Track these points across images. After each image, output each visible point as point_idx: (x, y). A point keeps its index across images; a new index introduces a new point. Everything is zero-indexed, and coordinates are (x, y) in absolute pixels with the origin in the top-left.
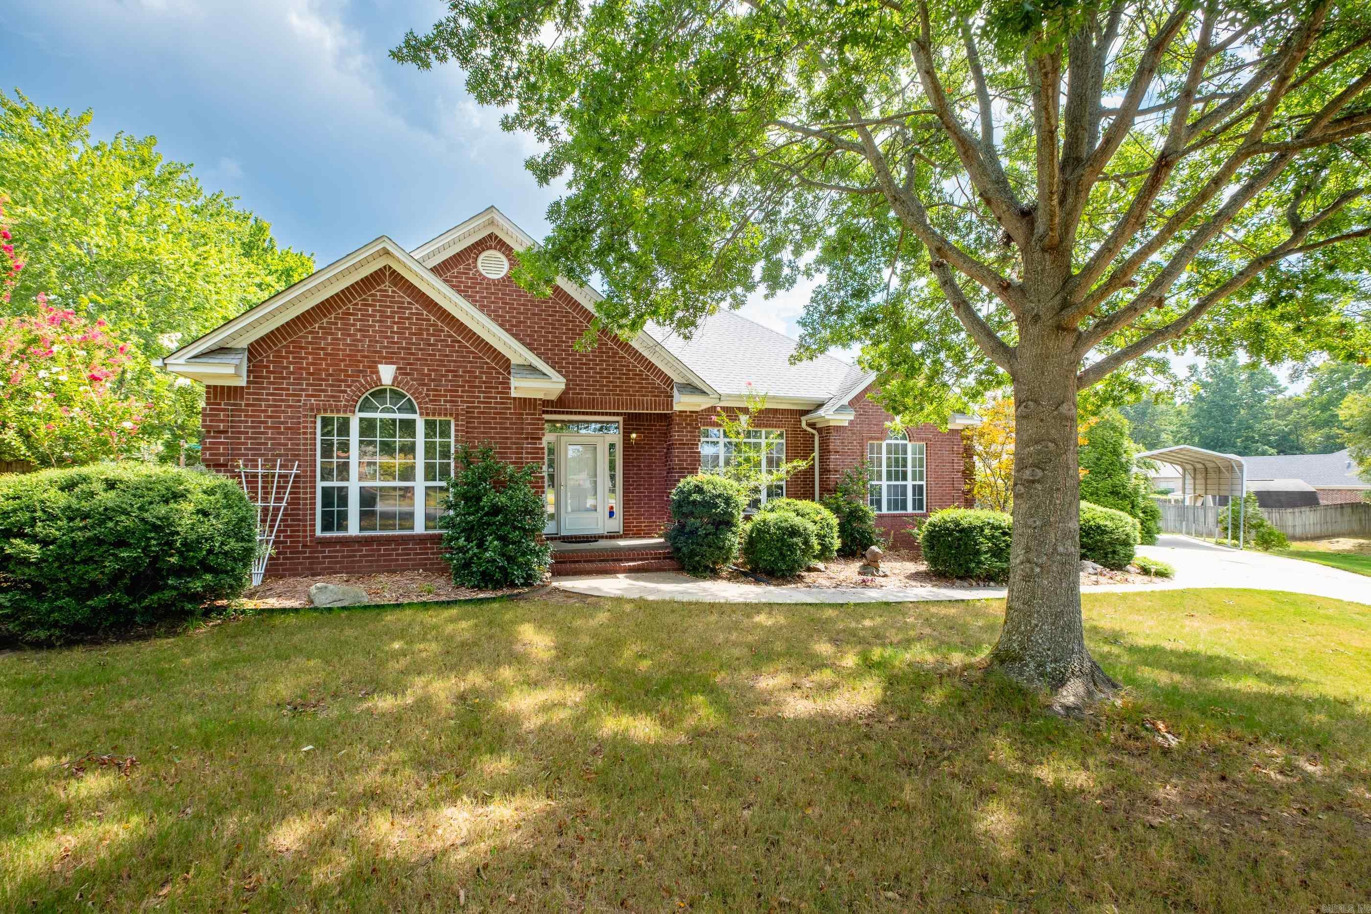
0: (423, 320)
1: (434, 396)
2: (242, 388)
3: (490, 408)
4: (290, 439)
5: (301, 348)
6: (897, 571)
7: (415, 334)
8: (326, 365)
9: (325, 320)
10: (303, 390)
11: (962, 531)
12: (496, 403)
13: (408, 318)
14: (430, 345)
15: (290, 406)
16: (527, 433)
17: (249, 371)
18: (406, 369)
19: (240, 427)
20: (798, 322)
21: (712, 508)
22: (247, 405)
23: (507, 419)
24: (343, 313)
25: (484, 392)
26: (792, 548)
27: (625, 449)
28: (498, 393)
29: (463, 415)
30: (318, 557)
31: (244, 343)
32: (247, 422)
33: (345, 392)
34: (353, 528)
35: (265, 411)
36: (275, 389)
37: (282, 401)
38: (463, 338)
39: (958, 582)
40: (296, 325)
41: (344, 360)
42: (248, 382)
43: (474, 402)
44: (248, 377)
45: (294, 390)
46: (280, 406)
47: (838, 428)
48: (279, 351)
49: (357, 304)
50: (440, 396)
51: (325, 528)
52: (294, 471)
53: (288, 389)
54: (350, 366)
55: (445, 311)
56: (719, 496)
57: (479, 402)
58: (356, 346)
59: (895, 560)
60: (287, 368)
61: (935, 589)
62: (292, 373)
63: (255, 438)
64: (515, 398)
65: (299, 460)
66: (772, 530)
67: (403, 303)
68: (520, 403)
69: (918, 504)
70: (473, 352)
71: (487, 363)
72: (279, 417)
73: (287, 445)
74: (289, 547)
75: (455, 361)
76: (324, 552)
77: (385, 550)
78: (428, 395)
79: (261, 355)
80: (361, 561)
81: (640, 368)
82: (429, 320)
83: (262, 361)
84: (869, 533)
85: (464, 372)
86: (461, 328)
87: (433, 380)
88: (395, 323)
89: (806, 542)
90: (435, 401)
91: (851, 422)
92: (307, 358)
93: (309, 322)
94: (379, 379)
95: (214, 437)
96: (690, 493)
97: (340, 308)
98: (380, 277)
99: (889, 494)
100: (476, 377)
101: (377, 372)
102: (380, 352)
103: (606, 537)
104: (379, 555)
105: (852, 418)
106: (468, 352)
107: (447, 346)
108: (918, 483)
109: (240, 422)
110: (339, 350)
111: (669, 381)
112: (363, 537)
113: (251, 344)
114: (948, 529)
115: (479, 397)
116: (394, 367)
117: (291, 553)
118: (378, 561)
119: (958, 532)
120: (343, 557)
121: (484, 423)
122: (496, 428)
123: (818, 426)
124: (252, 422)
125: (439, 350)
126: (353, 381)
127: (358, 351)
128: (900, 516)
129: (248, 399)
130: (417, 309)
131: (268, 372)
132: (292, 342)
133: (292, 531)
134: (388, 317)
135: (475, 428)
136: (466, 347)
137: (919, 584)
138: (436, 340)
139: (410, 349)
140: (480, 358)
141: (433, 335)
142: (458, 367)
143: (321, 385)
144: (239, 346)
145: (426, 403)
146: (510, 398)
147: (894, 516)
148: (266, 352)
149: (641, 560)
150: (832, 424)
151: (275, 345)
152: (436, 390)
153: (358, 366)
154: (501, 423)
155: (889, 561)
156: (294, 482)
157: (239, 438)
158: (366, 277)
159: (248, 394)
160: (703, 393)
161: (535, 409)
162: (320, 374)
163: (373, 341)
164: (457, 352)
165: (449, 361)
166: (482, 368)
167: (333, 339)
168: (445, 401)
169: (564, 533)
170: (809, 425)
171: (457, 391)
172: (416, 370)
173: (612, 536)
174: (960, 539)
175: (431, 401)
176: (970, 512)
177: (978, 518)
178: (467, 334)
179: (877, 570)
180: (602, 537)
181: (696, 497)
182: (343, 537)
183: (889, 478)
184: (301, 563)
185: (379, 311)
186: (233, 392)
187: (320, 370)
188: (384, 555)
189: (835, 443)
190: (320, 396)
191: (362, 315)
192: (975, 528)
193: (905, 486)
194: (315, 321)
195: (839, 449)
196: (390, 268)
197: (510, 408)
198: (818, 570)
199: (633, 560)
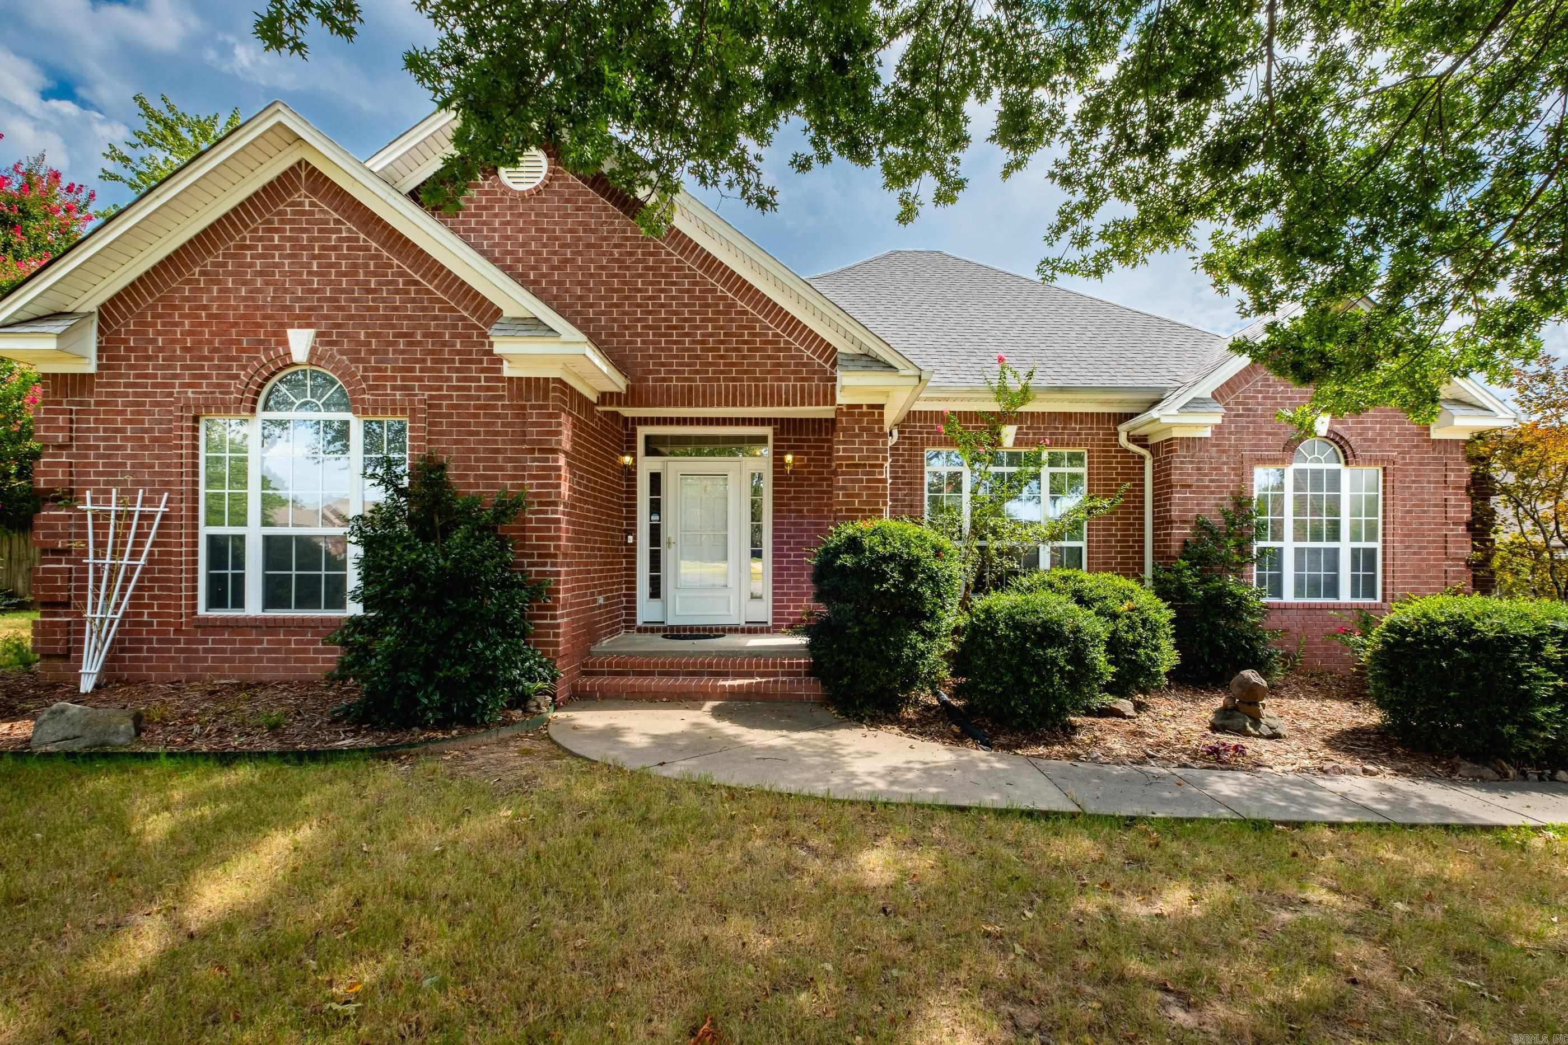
0: (359, 249)
1: (375, 379)
2: (91, 375)
3: (469, 398)
4: (158, 457)
5: (175, 307)
6: (1306, 725)
7: (345, 274)
8: (211, 333)
9: (209, 260)
10: (176, 376)
11: (1482, 645)
12: (479, 388)
13: (335, 248)
14: (369, 291)
15: (157, 404)
16: (532, 442)
17: (100, 350)
18: (330, 334)
19: (88, 439)
20: (1052, 175)
21: (875, 581)
22: (98, 403)
23: (498, 416)
24: (236, 247)
25: (458, 370)
26: (1043, 668)
27: (777, 481)
28: (483, 370)
29: (424, 411)
30: (197, 651)
31: (92, 302)
32: (97, 430)
33: (237, 377)
34: (253, 606)
35: (123, 412)
36: (137, 376)
37: (146, 395)
38: (423, 276)
39: (1466, 767)
40: (167, 271)
41: (235, 325)
42: (99, 367)
43: (440, 388)
44: (99, 358)
45: (164, 377)
46: (143, 404)
47: (1189, 442)
48: (142, 315)
49: (256, 230)
50: (385, 378)
51: (212, 604)
52: (162, 509)
53: (155, 376)
54: (245, 333)
55: (394, 230)
56: (892, 557)
57: (449, 388)
58: (253, 299)
59: (1308, 695)
60: (154, 341)
61: (1403, 784)
62: (161, 349)
63: (109, 456)
64: (511, 379)
65: (170, 491)
66: (1002, 629)
67: (327, 222)
68: (519, 388)
69: (1365, 585)
70: (440, 301)
71: (464, 319)
72: (142, 422)
73: (152, 466)
74: (155, 632)
75: (409, 318)
76: (206, 642)
77: (297, 642)
78: (365, 379)
79: (117, 322)
80: (260, 660)
81: (774, 329)
82: (367, 249)
83: (119, 332)
84: (1249, 640)
85: (424, 336)
86: (419, 257)
87: (374, 352)
88: (314, 257)
89: (1078, 657)
90: (376, 387)
91: (1218, 429)
92: (182, 324)
93: (186, 266)
94: (288, 354)
95: (53, 456)
96: (837, 552)
97: (232, 238)
98: (292, 183)
99: (1299, 566)
100: (444, 344)
101: (285, 343)
102: (290, 308)
103: (743, 631)
104: (288, 651)
105: (1218, 420)
106: (431, 301)
107: (397, 291)
108: (1363, 545)
109: (88, 430)
110: (228, 307)
111: (828, 351)
112: (265, 620)
113: (103, 305)
114: (1438, 639)
115: (449, 379)
116: (311, 332)
117: (159, 641)
118: (286, 660)
119: (1464, 647)
120: (233, 651)
121: (459, 424)
122: (478, 433)
123: (1151, 441)
124: (105, 430)
125: (384, 300)
126: (249, 359)
127: (257, 308)
128: (1322, 608)
129: (100, 394)
130: (349, 230)
131: (127, 349)
132: (160, 299)
133: (160, 606)
134: (303, 248)
135: (442, 433)
136: (428, 292)
137: (1357, 765)
138: (379, 283)
139: (337, 300)
140: (452, 310)
141: (375, 274)
142: (415, 328)
143: (202, 367)
144: (84, 309)
145: (363, 391)
146: (501, 379)
147: (1309, 608)
148: (124, 317)
149: (762, 675)
150: (1176, 433)
151: (137, 305)
152: (378, 369)
153: (256, 333)
154: (487, 424)
155: (1295, 696)
156: (161, 526)
157: (87, 457)
158: (271, 183)
159: (100, 385)
160: (889, 367)
161: (546, 397)
162: (201, 350)
163: (281, 289)
164: (413, 300)
165: (399, 318)
166: (455, 326)
167: (220, 291)
168: (394, 388)
169: (671, 621)
170: (1133, 439)
171: (412, 370)
172: (346, 335)
173: (753, 629)
174: (1476, 666)
175: (371, 388)
176: (1493, 602)
177: (1524, 616)
178: (430, 269)
179: (1256, 722)
180: (734, 630)
181: (847, 560)
182: (236, 620)
183: (1299, 534)
184: (172, 659)
185: (290, 239)
186: (78, 383)
187: (200, 342)
188: (295, 651)
189: (1183, 469)
190: (200, 385)
191: (264, 248)
192: (1516, 640)
193: (1336, 551)
194: (195, 263)
195: (1191, 480)
196: (307, 164)
197: (501, 398)
198: (1120, 714)
199: (750, 675)
